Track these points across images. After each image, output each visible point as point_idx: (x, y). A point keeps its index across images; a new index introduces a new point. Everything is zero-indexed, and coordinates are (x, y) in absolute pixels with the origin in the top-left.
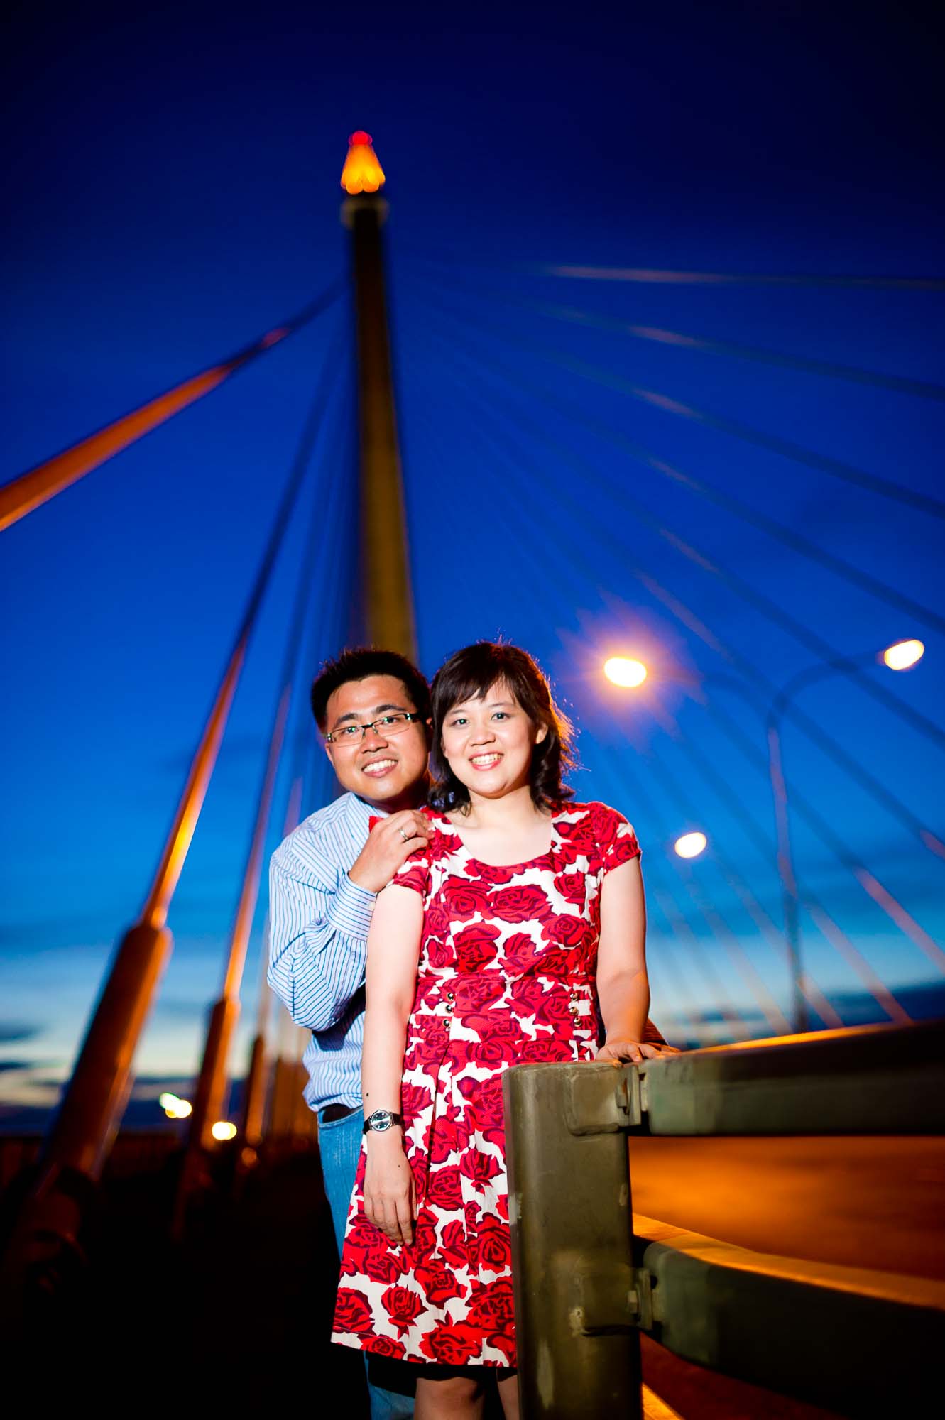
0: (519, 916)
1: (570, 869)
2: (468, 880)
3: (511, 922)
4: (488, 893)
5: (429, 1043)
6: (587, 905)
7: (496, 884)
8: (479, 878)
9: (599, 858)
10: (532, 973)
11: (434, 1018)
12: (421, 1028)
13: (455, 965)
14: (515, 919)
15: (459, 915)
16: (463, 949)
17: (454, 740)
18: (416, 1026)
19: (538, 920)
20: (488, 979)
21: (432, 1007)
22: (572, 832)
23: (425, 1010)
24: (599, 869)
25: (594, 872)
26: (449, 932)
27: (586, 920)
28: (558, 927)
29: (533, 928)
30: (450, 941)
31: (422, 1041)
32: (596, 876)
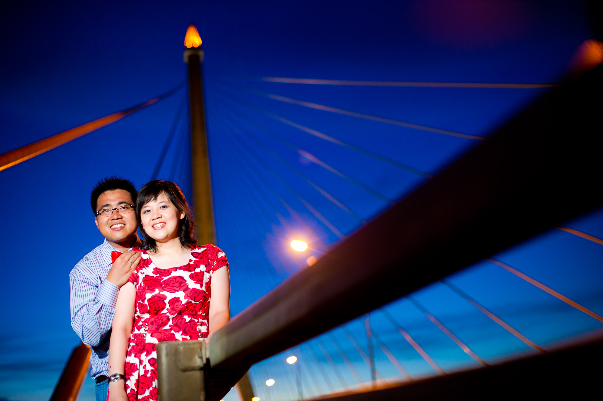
0: (174, 290)
1: (197, 270)
2: (154, 276)
3: (171, 292)
4: (162, 281)
5: (137, 345)
6: (204, 285)
7: (165, 276)
8: (158, 275)
9: (210, 266)
10: (180, 313)
11: (139, 335)
12: (134, 339)
13: (149, 312)
14: (173, 291)
15: (149, 291)
16: (152, 305)
17: (146, 219)
18: (132, 338)
19: (183, 291)
20: (162, 317)
21: (139, 330)
22: (199, 256)
23: (136, 332)
24: (210, 270)
25: (208, 272)
26: (145, 298)
27: (203, 291)
28: (191, 294)
29: (181, 295)
30: (146, 302)
31: (134, 344)
32: (209, 273)
